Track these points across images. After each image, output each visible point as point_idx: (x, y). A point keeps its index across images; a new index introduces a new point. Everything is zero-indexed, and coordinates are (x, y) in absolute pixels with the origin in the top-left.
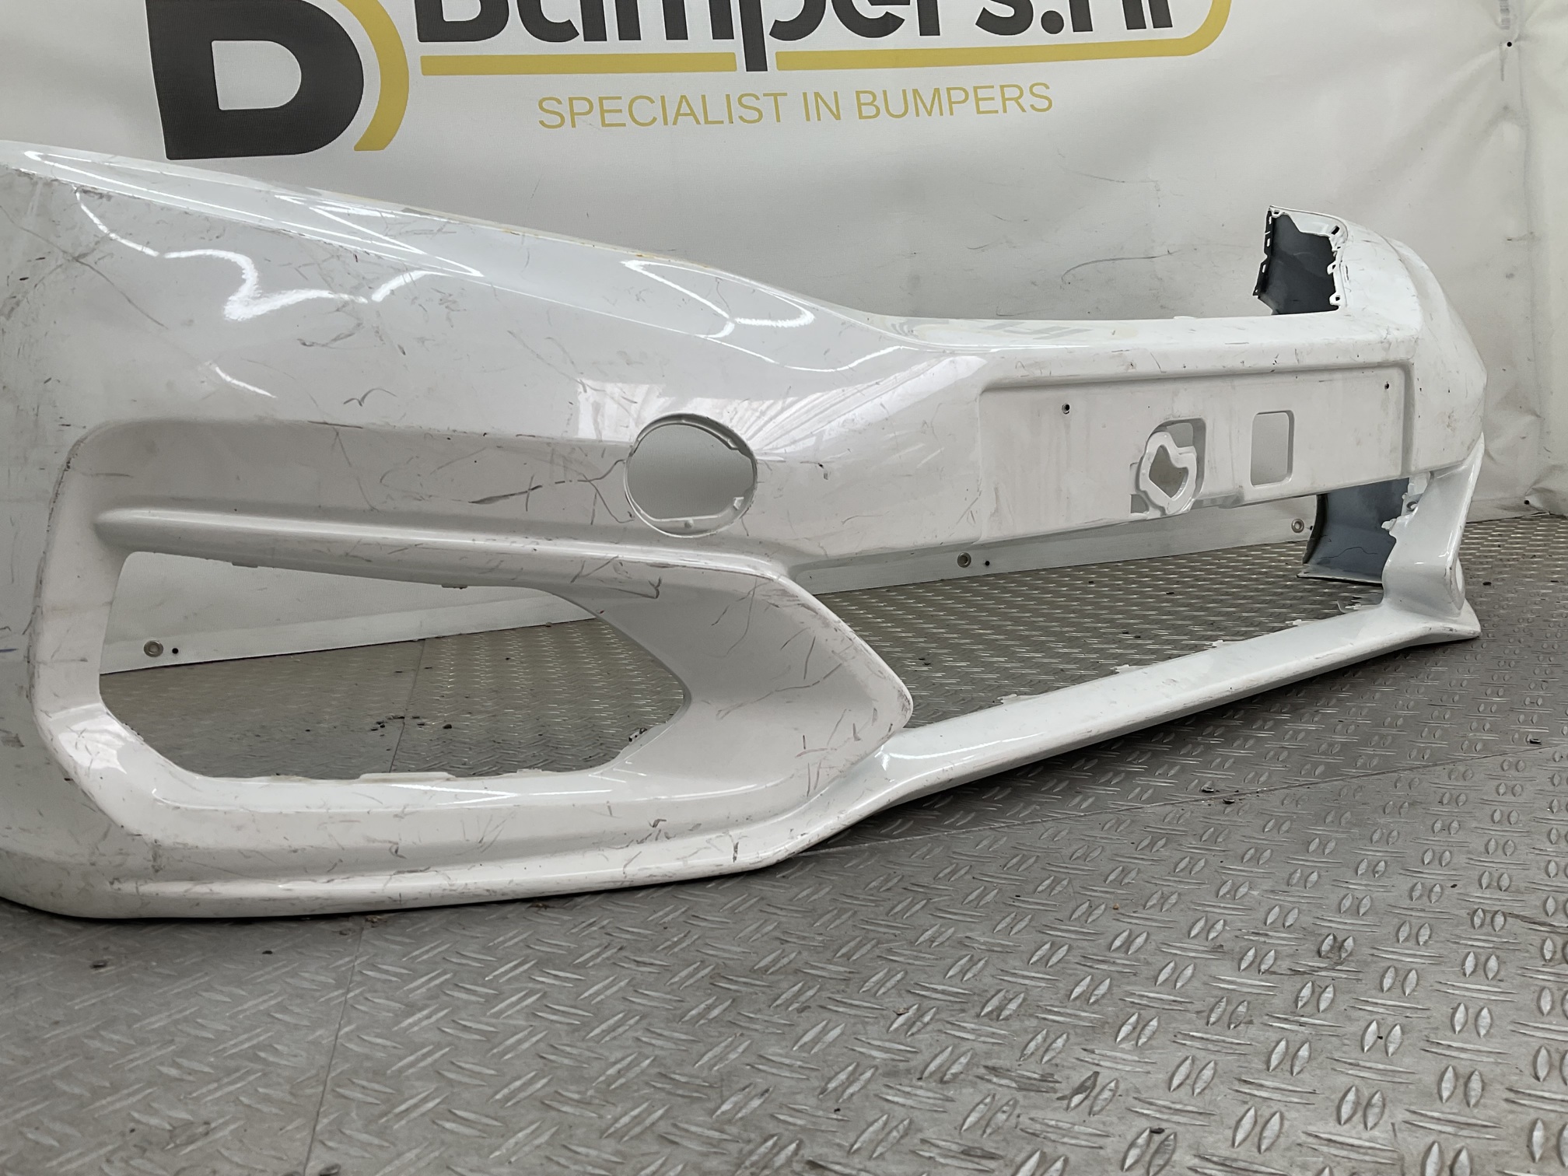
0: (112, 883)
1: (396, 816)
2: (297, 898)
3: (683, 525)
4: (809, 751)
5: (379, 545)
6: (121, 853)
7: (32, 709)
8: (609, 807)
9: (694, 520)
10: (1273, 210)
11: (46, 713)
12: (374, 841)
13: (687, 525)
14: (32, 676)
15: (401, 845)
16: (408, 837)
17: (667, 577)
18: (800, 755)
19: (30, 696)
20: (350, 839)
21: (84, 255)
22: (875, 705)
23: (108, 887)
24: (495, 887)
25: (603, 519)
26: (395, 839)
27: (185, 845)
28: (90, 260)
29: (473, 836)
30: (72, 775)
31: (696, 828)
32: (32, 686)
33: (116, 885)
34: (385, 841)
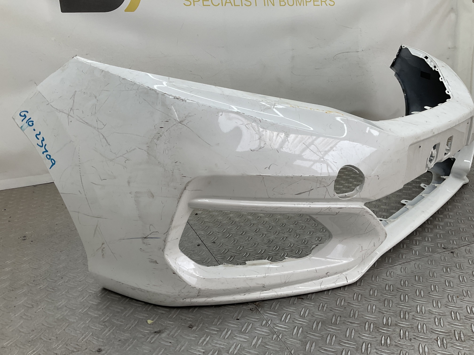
0: (183, 299)
1: (264, 277)
2: (237, 300)
3: (344, 196)
4: (363, 250)
5: (271, 208)
6: (188, 292)
7: (164, 254)
8: (316, 270)
9: (347, 194)
10: (402, 46)
11: (167, 255)
12: (258, 284)
13: (346, 195)
14: (165, 245)
15: (265, 285)
16: (267, 283)
17: (341, 211)
18: (361, 252)
19: (163, 251)
20: (252, 284)
21: (182, 121)
22: (380, 237)
23: (182, 301)
24: (289, 294)
25: (327, 197)
26: (264, 283)
27: (208, 289)
28: (184, 123)
29: (283, 281)
30: (175, 272)
31: (336, 273)
32: (164, 248)
33: (185, 300)
34: (261, 284)
